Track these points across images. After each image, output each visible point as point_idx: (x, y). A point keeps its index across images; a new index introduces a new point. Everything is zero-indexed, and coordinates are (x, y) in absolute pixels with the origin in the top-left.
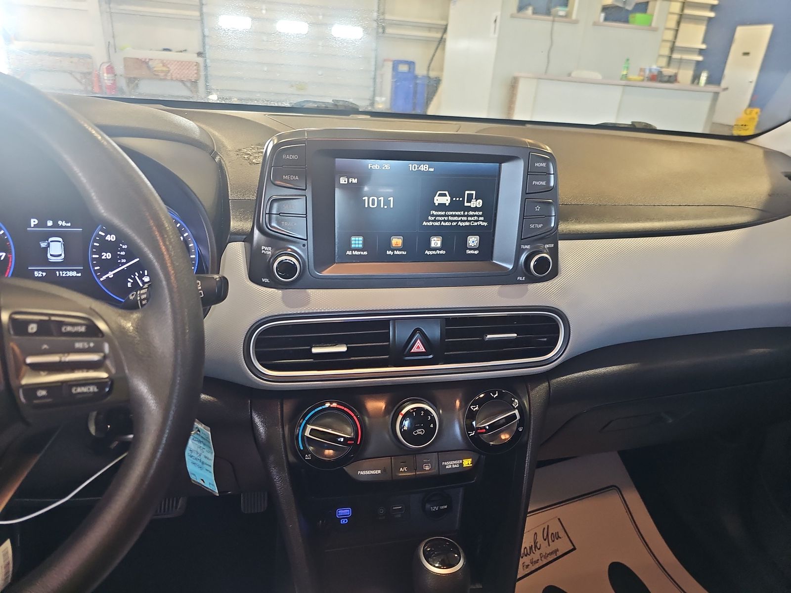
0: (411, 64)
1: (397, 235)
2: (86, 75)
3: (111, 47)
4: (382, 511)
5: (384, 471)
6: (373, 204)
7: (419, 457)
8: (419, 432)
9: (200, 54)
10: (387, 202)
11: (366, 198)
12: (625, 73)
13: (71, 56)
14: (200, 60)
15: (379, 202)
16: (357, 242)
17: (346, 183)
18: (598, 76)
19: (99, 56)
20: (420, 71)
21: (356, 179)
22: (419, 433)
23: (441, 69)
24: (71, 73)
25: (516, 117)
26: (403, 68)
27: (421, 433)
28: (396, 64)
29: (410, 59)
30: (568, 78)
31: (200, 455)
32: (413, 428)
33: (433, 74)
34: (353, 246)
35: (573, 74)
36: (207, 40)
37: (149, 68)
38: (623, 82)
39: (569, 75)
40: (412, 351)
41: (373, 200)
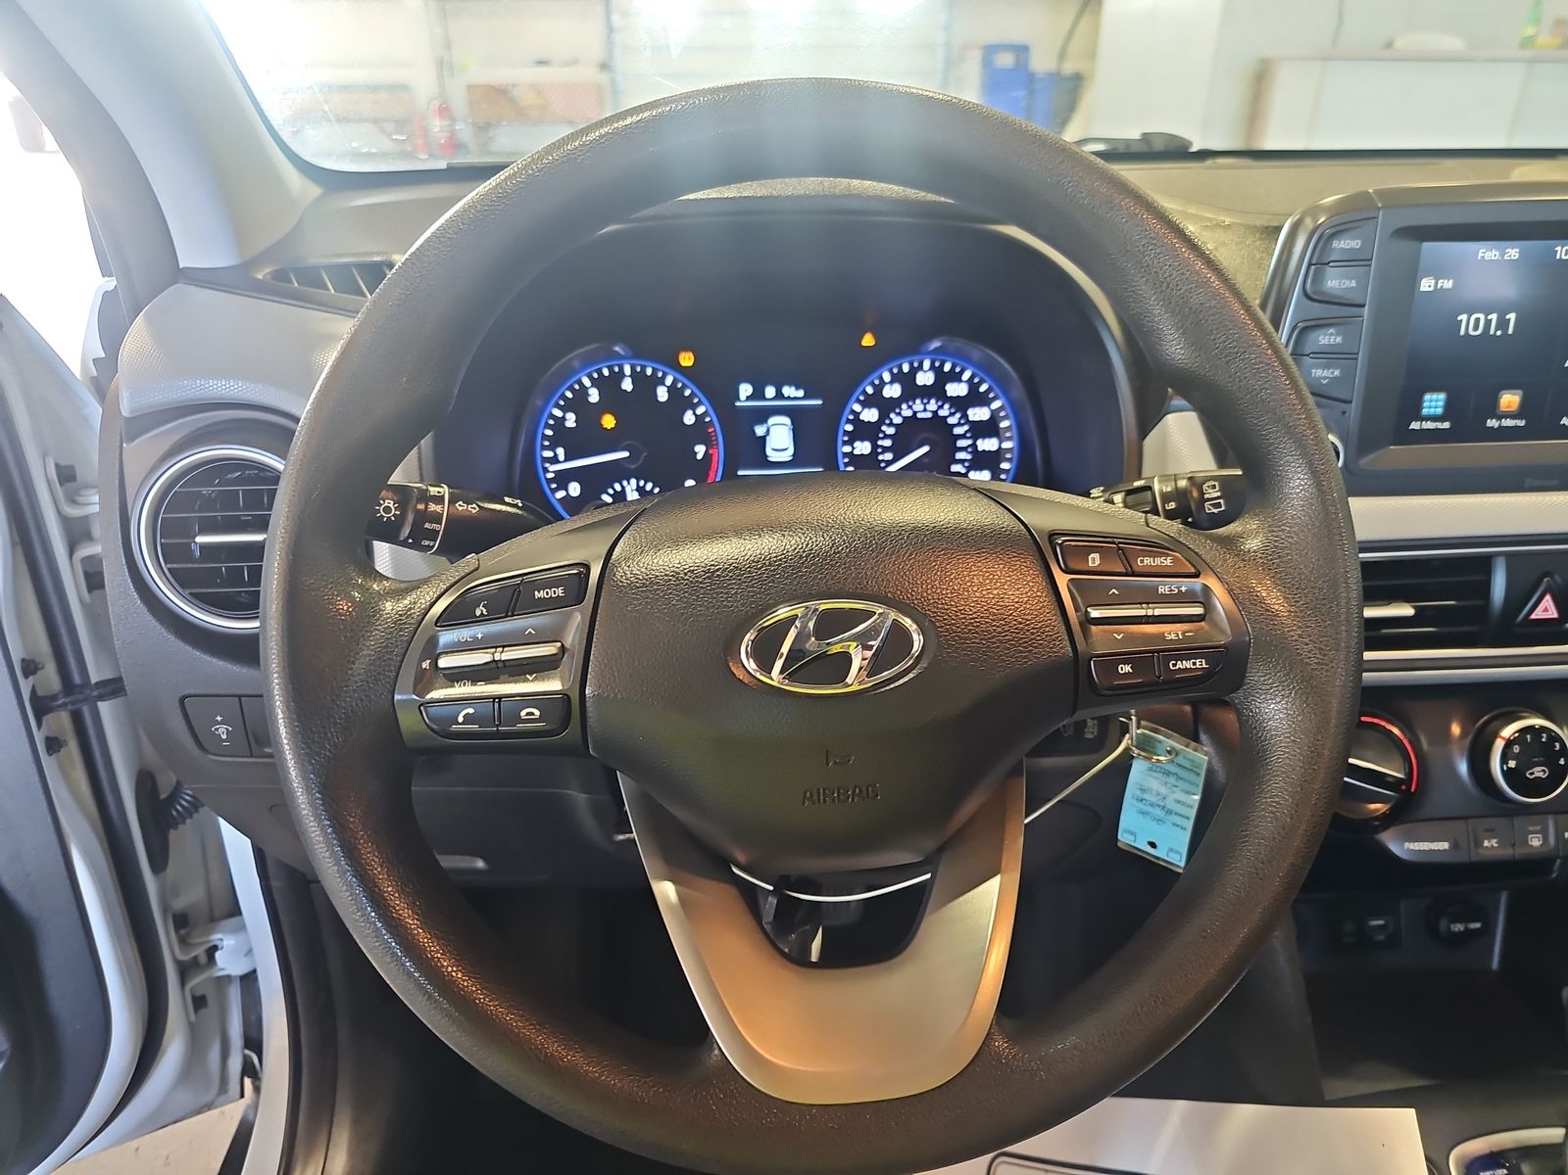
0: (1021, 50)
1: (1511, 386)
2: (401, 124)
3: (444, 66)
4: (1349, 927)
5: (1455, 846)
6: (1476, 328)
7: (1518, 821)
8: (1539, 772)
9: (605, 67)
10: (1503, 323)
11: (1463, 317)
12: (1530, 31)
13: (374, 88)
14: (604, 78)
15: (1488, 323)
16: (1434, 403)
17: (1432, 289)
18: (1453, 43)
19: (423, 83)
20: (1042, 62)
21: (1451, 281)
22: (1537, 775)
23: (1092, 54)
24: (376, 121)
25: (1271, 144)
26: (1006, 60)
27: (1541, 775)
28: (990, 51)
29: (1016, 37)
30: (1386, 52)
31: (1164, 798)
32: (1526, 763)
33: (1069, 67)
34: (1425, 411)
35: (1399, 44)
36: (617, 37)
37: (512, 101)
38: (1529, 53)
39: (1389, 45)
40: (1533, 616)
41: (1477, 320)
